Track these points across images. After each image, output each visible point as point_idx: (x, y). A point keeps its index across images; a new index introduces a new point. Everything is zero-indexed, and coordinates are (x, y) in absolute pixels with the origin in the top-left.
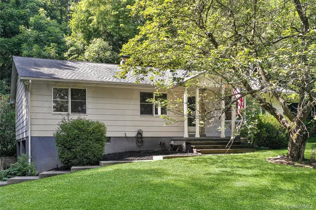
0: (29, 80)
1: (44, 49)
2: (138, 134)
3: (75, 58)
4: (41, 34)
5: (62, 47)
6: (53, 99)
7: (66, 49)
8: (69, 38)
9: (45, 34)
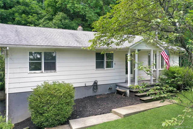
0: (6, 47)
1: (29, 17)
2: (94, 83)
3: (47, 23)
4: (27, 8)
5: (39, 16)
6: (29, 61)
7: (42, 18)
8: (44, 11)
9: (29, 8)
